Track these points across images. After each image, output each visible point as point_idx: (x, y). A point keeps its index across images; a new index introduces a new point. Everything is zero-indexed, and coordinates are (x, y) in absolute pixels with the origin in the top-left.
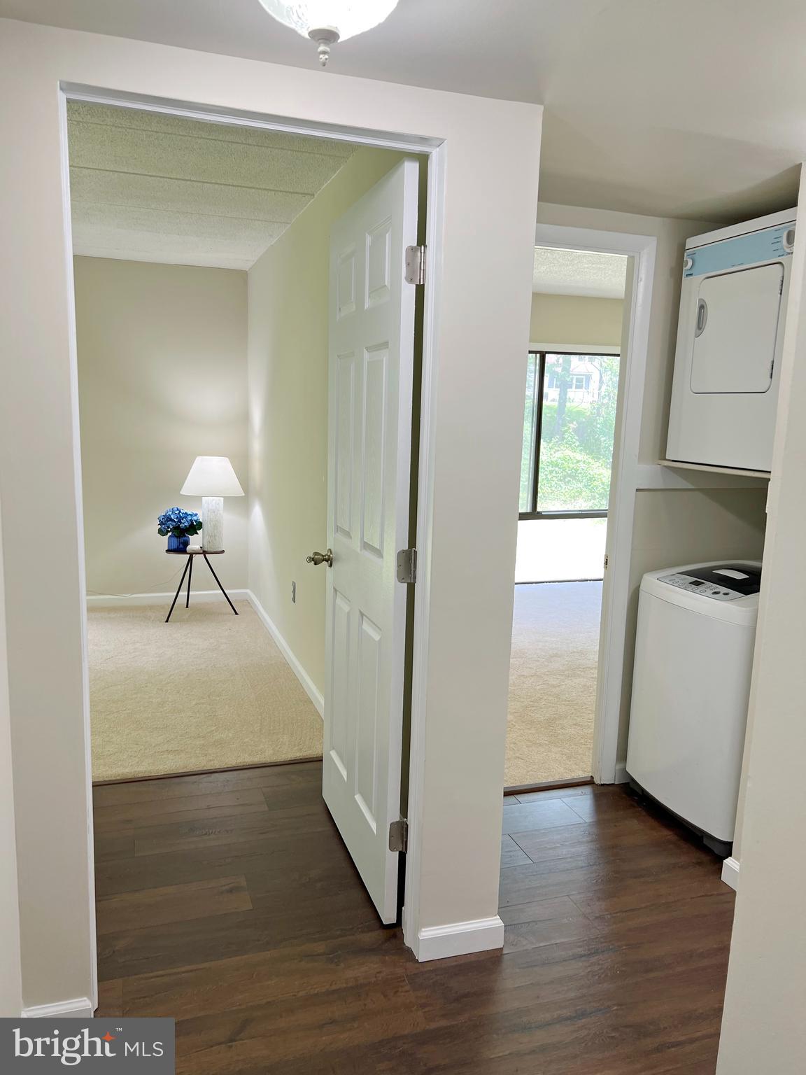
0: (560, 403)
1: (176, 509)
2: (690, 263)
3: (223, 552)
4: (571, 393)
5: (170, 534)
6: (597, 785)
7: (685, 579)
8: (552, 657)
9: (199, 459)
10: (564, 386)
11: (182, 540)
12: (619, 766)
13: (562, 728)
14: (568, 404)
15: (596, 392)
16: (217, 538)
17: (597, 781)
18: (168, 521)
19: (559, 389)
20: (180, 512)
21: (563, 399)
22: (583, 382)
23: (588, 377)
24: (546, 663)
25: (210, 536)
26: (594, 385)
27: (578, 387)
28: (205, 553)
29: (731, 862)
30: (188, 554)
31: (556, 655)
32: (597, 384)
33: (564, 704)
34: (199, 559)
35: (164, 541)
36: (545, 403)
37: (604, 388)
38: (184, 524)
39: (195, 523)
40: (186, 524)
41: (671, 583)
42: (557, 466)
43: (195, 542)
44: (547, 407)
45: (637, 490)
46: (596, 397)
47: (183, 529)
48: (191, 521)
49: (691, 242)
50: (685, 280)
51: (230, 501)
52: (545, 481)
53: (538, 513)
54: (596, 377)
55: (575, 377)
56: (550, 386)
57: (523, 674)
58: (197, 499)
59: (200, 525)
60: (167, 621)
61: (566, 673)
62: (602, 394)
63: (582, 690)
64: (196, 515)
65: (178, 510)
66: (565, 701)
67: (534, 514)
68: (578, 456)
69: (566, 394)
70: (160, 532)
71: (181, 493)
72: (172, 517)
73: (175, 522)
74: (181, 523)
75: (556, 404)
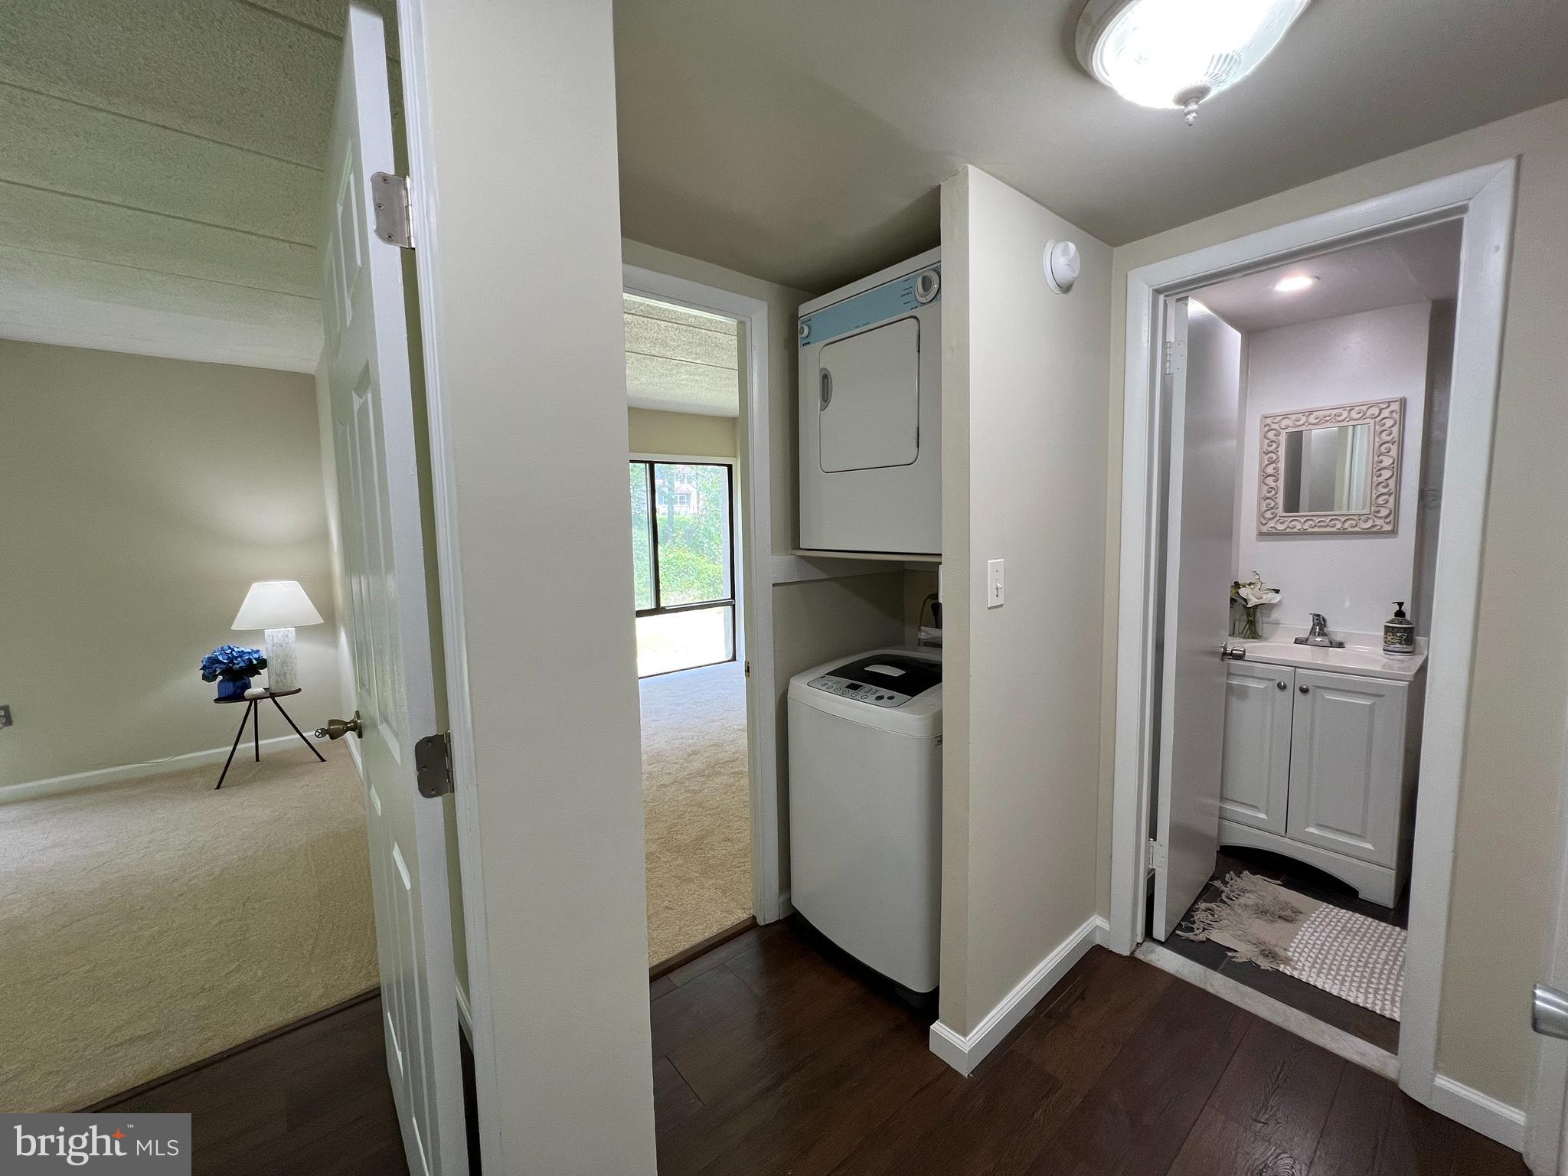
0: (669, 516)
1: (226, 648)
2: (806, 330)
3: (299, 690)
4: (677, 508)
5: (220, 678)
6: (761, 927)
7: (840, 682)
8: (690, 755)
9: (255, 585)
10: (671, 502)
11: (239, 683)
12: (782, 899)
13: (711, 849)
14: (675, 517)
15: (696, 505)
16: (288, 676)
17: (761, 922)
18: (213, 664)
19: (667, 505)
20: (233, 650)
21: (671, 513)
22: (685, 498)
23: (688, 495)
24: (685, 764)
25: (279, 675)
26: (694, 501)
27: (682, 503)
28: (273, 696)
29: (939, 1028)
30: (247, 700)
31: (695, 753)
32: (696, 500)
33: (709, 814)
34: (266, 705)
35: (213, 688)
36: (658, 516)
37: (702, 503)
38: (240, 664)
39: (255, 662)
40: (242, 664)
41: (824, 688)
42: (672, 564)
43: (258, 684)
44: (660, 520)
45: (773, 585)
46: (696, 511)
47: (237, 671)
48: (250, 660)
49: (805, 309)
50: (802, 351)
51: (302, 631)
52: (664, 577)
53: (663, 608)
54: (694, 495)
55: (679, 496)
56: (661, 500)
57: (662, 782)
58: (258, 634)
59: (263, 663)
60: (218, 787)
61: (707, 772)
62: (701, 507)
63: (724, 791)
64: (257, 651)
65: (230, 648)
66: (710, 809)
67: (658, 610)
68: (688, 555)
69: (673, 508)
70: (205, 678)
71: (233, 628)
72: (220, 658)
73: (224, 663)
74: (234, 664)
75: (666, 517)
